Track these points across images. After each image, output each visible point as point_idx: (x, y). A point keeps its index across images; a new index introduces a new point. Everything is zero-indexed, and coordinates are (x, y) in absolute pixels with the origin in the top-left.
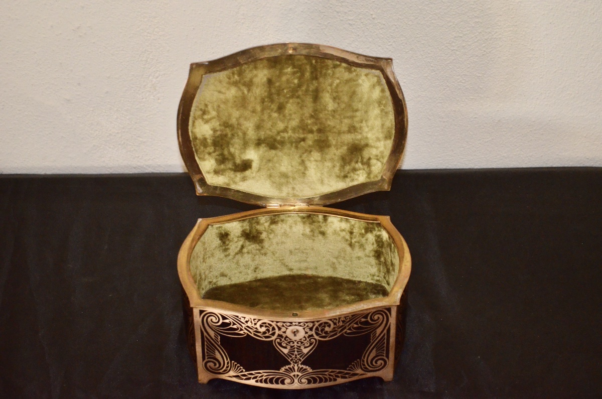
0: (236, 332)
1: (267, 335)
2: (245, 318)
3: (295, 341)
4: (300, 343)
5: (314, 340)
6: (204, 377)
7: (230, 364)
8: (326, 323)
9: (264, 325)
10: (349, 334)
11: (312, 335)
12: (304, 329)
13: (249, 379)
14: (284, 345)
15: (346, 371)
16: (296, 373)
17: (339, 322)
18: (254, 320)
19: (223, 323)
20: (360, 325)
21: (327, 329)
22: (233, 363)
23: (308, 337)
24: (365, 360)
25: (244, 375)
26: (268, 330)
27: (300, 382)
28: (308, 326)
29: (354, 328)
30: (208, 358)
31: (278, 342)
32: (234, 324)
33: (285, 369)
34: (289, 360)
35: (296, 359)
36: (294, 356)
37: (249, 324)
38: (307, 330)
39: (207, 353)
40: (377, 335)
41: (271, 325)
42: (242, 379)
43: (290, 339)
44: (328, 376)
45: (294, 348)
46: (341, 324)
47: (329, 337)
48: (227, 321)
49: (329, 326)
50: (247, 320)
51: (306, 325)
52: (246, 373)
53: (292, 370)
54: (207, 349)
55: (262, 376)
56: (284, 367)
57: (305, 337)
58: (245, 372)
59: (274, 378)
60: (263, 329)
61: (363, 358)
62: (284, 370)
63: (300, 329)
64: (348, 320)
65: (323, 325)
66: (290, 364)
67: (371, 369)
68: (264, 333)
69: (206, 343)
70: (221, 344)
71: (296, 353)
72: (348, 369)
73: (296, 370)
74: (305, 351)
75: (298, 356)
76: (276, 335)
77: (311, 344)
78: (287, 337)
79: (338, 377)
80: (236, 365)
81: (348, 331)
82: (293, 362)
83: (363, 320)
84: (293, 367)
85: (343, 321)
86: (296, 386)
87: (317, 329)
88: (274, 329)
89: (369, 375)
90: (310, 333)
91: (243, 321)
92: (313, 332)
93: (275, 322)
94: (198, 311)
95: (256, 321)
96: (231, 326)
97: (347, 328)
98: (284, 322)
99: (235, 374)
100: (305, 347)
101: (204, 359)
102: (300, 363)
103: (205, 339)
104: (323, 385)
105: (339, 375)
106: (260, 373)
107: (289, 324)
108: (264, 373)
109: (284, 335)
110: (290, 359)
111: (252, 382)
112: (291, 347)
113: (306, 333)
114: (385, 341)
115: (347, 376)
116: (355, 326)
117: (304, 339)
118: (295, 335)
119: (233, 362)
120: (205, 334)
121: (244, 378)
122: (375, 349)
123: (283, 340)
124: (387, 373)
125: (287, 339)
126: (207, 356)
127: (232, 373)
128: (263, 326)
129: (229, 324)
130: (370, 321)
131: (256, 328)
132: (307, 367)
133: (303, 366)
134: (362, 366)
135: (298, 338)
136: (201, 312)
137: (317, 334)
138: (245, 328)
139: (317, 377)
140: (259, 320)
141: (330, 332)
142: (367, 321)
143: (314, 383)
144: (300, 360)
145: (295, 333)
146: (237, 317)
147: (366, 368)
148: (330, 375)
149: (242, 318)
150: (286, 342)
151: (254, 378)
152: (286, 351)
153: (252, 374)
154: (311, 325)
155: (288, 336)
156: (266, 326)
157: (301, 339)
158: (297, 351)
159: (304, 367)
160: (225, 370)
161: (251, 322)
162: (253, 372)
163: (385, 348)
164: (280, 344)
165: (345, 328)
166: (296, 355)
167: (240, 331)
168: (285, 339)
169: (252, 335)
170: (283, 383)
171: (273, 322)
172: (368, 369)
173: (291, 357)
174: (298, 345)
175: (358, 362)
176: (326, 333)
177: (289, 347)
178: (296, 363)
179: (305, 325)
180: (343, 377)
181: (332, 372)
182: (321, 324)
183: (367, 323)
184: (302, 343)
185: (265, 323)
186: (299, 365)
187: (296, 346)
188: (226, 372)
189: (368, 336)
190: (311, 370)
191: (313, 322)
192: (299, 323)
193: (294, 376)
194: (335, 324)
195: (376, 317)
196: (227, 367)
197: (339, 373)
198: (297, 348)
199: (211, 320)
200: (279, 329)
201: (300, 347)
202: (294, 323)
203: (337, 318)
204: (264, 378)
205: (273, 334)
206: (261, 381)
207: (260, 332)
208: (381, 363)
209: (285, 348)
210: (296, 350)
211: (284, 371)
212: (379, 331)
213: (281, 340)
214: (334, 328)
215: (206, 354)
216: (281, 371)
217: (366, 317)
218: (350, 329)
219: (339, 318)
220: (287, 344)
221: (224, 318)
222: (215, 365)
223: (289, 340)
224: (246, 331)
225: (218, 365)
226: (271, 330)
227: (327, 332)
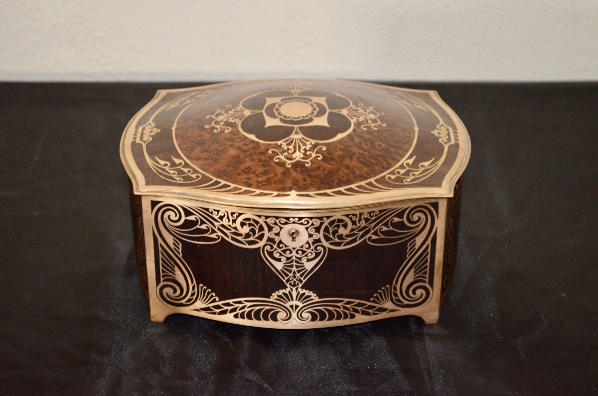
0: (206, 235)
1: (251, 239)
2: (218, 211)
3: (294, 249)
4: (300, 252)
5: (322, 249)
6: (158, 311)
7: (196, 289)
8: (340, 221)
9: (247, 222)
10: (375, 241)
11: (319, 241)
12: (307, 228)
13: (224, 312)
14: (277, 256)
15: (369, 304)
16: (295, 302)
17: (360, 220)
18: (232, 214)
19: (186, 220)
20: (391, 228)
21: (342, 231)
22: (202, 287)
23: (313, 243)
24: (398, 287)
25: (218, 307)
26: (253, 231)
27: (300, 317)
28: (312, 224)
29: (383, 233)
30: (164, 281)
31: (267, 251)
32: (203, 223)
33: (278, 296)
34: (284, 281)
35: (295, 280)
36: (291, 275)
37: (225, 222)
38: (312, 231)
39: (163, 272)
40: (417, 247)
41: (257, 222)
42: (215, 313)
43: (286, 246)
44: (342, 309)
45: (292, 261)
46: (363, 223)
47: (344, 245)
48: (192, 218)
49: (345, 226)
50: (223, 215)
51: (311, 222)
52: (220, 303)
53: (289, 297)
54: (163, 266)
55: (243, 308)
56: (277, 292)
57: (308, 243)
58: (219, 301)
59: (261, 310)
60: (246, 230)
61: (394, 283)
62: (276, 297)
63: (302, 229)
64: (374, 218)
65: (336, 224)
66: (286, 287)
67: (406, 302)
68: (248, 236)
69: (161, 256)
70: (182, 257)
71: (294, 269)
72: (372, 299)
73: (294, 298)
74: (309, 266)
75: (298, 275)
76: (265, 238)
77: (317, 255)
78: (280, 242)
79: (357, 312)
80: (205, 290)
81: (374, 237)
82: (290, 284)
83: (396, 220)
84: (290, 292)
85: (367, 220)
86: (295, 323)
87: (326, 230)
88: (261, 228)
89: (404, 312)
90: (316, 236)
91: (216, 217)
92: (321, 236)
93: (264, 218)
94: (150, 203)
95: (235, 216)
96: (198, 226)
97: (372, 231)
98: (277, 218)
99: (204, 306)
100: (308, 260)
101: (158, 282)
102: (300, 285)
103: (160, 249)
104: (334, 323)
105: (359, 309)
106: (240, 302)
107: (285, 220)
108: (246, 303)
109: (277, 239)
110: (286, 278)
111: (229, 318)
112: (288, 259)
113: (310, 236)
114: (429, 257)
115: (370, 311)
116: (385, 229)
117: (307, 246)
118: (294, 239)
119: (201, 285)
120: (160, 240)
121: (218, 311)
122: (413, 270)
123: (275, 246)
124: (430, 312)
125: (281, 246)
126: (163, 276)
127: (199, 304)
128: (245, 224)
129: (195, 223)
130: (406, 222)
131: (235, 228)
132: (311, 292)
133: (304, 291)
134: (393, 297)
135: (297, 244)
136: (154, 204)
137: (327, 239)
138: (219, 229)
139: (326, 309)
140: (240, 214)
141: (347, 236)
142: (403, 222)
143: (321, 319)
144: (301, 281)
145: (294, 235)
146: (207, 210)
147: (399, 300)
148: (345, 308)
149: (214, 212)
150: (279, 250)
151: (232, 311)
152: (279, 266)
153: (228, 305)
154: (317, 223)
155: (283, 241)
156: (250, 225)
157: (302, 247)
158: (297, 267)
159: (307, 293)
160: (189, 300)
161: (228, 218)
162: (230, 301)
163: (428, 269)
164: (271, 254)
165: (369, 231)
166: (294, 273)
167: (211, 234)
168: (278, 246)
169: (230, 240)
170: (274, 318)
171: (260, 216)
172: (402, 302)
173: (287, 275)
174: (298, 256)
175: (387, 288)
176: (340, 237)
177: (284, 259)
178: (294, 285)
179: (308, 222)
180: (364, 313)
181: (348, 303)
182: (334, 221)
183: (401, 225)
184: (304, 252)
185: (248, 219)
186: (299, 289)
187: (294, 258)
188: (191, 302)
189: (403, 246)
190: (317, 298)
191: (321, 218)
192: (300, 219)
193: (292, 306)
194: (354, 223)
195: (415, 218)
196: (193, 295)
197: (359, 305)
198: (296, 262)
199: (169, 217)
200: (270, 229)
201: (300, 259)
202: (291, 219)
203: (357, 213)
204: (247, 310)
205: (261, 237)
206: (242, 316)
207: (240, 235)
208: (422, 294)
209: (279, 260)
210: (294, 263)
211: (276, 299)
212: (419, 240)
213: (272, 247)
214: (353, 230)
215: (161, 274)
216: (272, 299)
217: (400, 215)
218: (375, 233)
219: (361, 214)
220: (281, 255)
221: (188, 213)
222: (175, 291)
223: (284, 248)
224: (220, 234)
225: (178, 292)
226: (257, 230)
227: (342, 235)
